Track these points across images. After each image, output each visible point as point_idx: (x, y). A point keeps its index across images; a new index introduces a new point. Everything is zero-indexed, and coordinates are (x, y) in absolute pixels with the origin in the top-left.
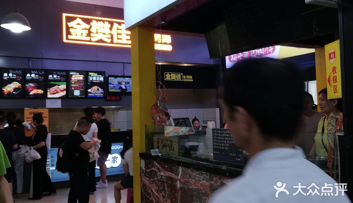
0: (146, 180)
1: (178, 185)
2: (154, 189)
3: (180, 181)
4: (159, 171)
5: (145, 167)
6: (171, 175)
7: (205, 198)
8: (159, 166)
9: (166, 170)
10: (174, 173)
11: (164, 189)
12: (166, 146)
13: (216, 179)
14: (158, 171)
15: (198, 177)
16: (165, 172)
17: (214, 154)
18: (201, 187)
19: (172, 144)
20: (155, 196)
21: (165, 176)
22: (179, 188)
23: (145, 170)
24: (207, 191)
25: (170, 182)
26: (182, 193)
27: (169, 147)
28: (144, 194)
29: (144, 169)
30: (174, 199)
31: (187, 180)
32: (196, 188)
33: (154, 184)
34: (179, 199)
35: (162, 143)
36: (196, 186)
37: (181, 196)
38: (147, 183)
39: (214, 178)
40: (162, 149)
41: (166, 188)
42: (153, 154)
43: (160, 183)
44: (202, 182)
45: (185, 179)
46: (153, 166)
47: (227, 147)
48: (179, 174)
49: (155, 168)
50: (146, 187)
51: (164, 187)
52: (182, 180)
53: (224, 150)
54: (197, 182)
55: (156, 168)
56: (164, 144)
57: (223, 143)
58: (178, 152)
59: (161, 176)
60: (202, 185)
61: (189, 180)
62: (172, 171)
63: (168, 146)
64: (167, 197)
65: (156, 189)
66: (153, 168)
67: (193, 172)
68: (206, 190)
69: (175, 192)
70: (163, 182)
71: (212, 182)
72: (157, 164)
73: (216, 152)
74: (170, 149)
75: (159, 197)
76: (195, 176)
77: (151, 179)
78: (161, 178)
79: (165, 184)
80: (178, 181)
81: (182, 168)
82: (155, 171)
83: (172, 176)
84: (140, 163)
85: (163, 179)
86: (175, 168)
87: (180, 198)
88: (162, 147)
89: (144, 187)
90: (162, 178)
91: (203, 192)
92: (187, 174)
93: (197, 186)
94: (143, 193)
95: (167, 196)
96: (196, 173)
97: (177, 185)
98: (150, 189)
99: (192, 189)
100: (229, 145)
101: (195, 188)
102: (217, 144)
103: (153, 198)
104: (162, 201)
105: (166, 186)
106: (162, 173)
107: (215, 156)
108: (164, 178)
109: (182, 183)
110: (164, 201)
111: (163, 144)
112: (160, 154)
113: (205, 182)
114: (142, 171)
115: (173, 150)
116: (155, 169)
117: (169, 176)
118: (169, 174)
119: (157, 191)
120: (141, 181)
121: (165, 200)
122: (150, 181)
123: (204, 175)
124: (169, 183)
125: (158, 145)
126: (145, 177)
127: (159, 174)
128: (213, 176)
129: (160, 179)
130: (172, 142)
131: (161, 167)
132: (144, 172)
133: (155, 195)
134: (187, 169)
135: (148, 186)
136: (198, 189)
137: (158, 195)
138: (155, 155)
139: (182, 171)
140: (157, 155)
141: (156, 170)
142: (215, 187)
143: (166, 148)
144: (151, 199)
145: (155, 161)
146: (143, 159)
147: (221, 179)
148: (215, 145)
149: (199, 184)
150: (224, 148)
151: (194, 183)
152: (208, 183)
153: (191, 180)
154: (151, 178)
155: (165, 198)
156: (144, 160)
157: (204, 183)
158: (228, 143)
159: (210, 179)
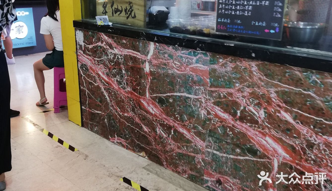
0: (86, 60)
1: (147, 68)
2: (101, 71)
3: (150, 62)
4: (110, 48)
5: (84, 42)
6: (133, 53)
7: (197, 87)
8: (110, 41)
9: (125, 46)
10: (139, 51)
11: (119, 72)
12: (121, 11)
13: (224, 62)
14: (108, 47)
15: (187, 58)
16: (121, 50)
17: (218, 23)
18: (191, 73)
19: (131, 8)
20: (103, 81)
21: (121, 56)
22: (148, 72)
23: (85, 45)
24: (202, 78)
25: (130, 64)
26: (154, 79)
27: (126, 13)
28: (84, 78)
29: (83, 44)
30: (138, 86)
31: (164, 61)
32: (182, 74)
33: (101, 65)
34: (148, 87)
35: (112, 6)
36: (181, 71)
37: (152, 83)
38: (89, 64)
39: (221, 60)
40: (113, 16)
41: (123, 71)
42: (99, 23)
43: (112, 64)
44: (196, 65)
45: (161, 60)
46: (99, 40)
47: (248, 11)
48: (148, 53)
49: (102, 43)
50: (87, 69)
51: (120, 70)
52: (155, 62)
53: (241, 17)
54: (185, 65)
55: (104, 43)
56: (116, 7)
57: (240, 5)
58: (143, 20)
59: (115, 55)
60: (193, 70)
61: (169, 61)
62: (135, 48)
63: (124, 11)
64: (125, 83)
65: (105, 72)
66: (100, 43)
67: (176, 50)
68: (202, 76)
69: (141, 77)
70: (117, 64)
71: (216, 67)
72: (106, 38)
73: (223, 20)
74: (127, 15)
75: (111, 83)
76: (181, 57)
77: (95, 59)
78: (114, 58)
79: (122, 66)
80: (147, 62)
81: (155, 44)
82: (103, 47)
83: (135, 55)
84: (75, 35)
85: (118, 58)
86: (141, 45)
87: (150, 87)
88: (113, 13)
89: (84, 69)
90: (116, 57)
91: (195, 79)
92: (165, 53)
93: (184, 71)
94: (82, 76)
95: (125, 81)
96: (183, 52)
97: (145, 68)
98: (94, 71)
99: (173, 74)
100: (252, 8)
101: (179, 74)
102: (227, 7)
103: (100, 83)
104: (116, 88)
105: (124, 68)
106: (116, 51)
107: (219, 26)
108: (120, 57)
109: (154, 66)
110: (119, 88)
111: (113, 8)
112: (110, 24)
113: (202, 66)
114: (78, 47)
115: (135, 17)
116: (103, 45)
117: (130, 55)
118: (128, 52)
119: (108, 75)
120: (78, 61)
121: (122, 87)
122: (95, 60)
123: (199, 55)
124: (128, 65)
125: (105, 9)
126: (84, 55)
127: (111, 52)
128: (218, 57)
129: (112, 59)
130: (131, 5)
131: (115, 41)
132: (83, 49)
133: (103, 79)
134: (166, 46)
135: (91, 68)
136: (184, 75)
137: (110, 79)
138: (103, 24)
139: (155, 48)
140: (106, 24)
141: (105, 47)
142: (221, 73)
143: (120, 13)
144: (96, 84)
145: (102, 34)
146: (80, 30)
147: (236, 62)
148: (222, 9)
149: (188, 69)
150: (241, 14)
151: (177, 67)
152: (206, 67)
153: (173, 62)
154: (95, 57)
155: (121, 84)
156: (82, 31)
157: (199, 67)
158: (251, 5)
159: (211, 61)
